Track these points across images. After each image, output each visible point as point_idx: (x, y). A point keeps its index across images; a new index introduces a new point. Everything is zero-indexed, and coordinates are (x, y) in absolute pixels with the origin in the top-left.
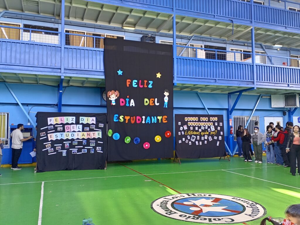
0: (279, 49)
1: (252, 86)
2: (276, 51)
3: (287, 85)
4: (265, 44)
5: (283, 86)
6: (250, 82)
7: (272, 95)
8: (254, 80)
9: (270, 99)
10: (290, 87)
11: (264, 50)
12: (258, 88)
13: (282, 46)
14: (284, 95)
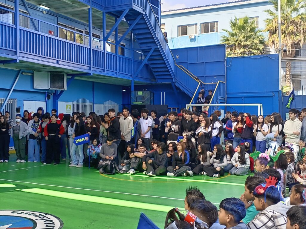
0: (45, 12)
1: (14, 57)
2: (41, 14)
3: (56, 62)
4: (28, 2)
5: (51, 62)
6: (11, 52)
7: (34, 72)
8: (16, 49)
9: (32, 77)
10: (60, 64)
11: (27, 10)
12: (21, 61)
13: (48, 9)
14: (50, 73)
